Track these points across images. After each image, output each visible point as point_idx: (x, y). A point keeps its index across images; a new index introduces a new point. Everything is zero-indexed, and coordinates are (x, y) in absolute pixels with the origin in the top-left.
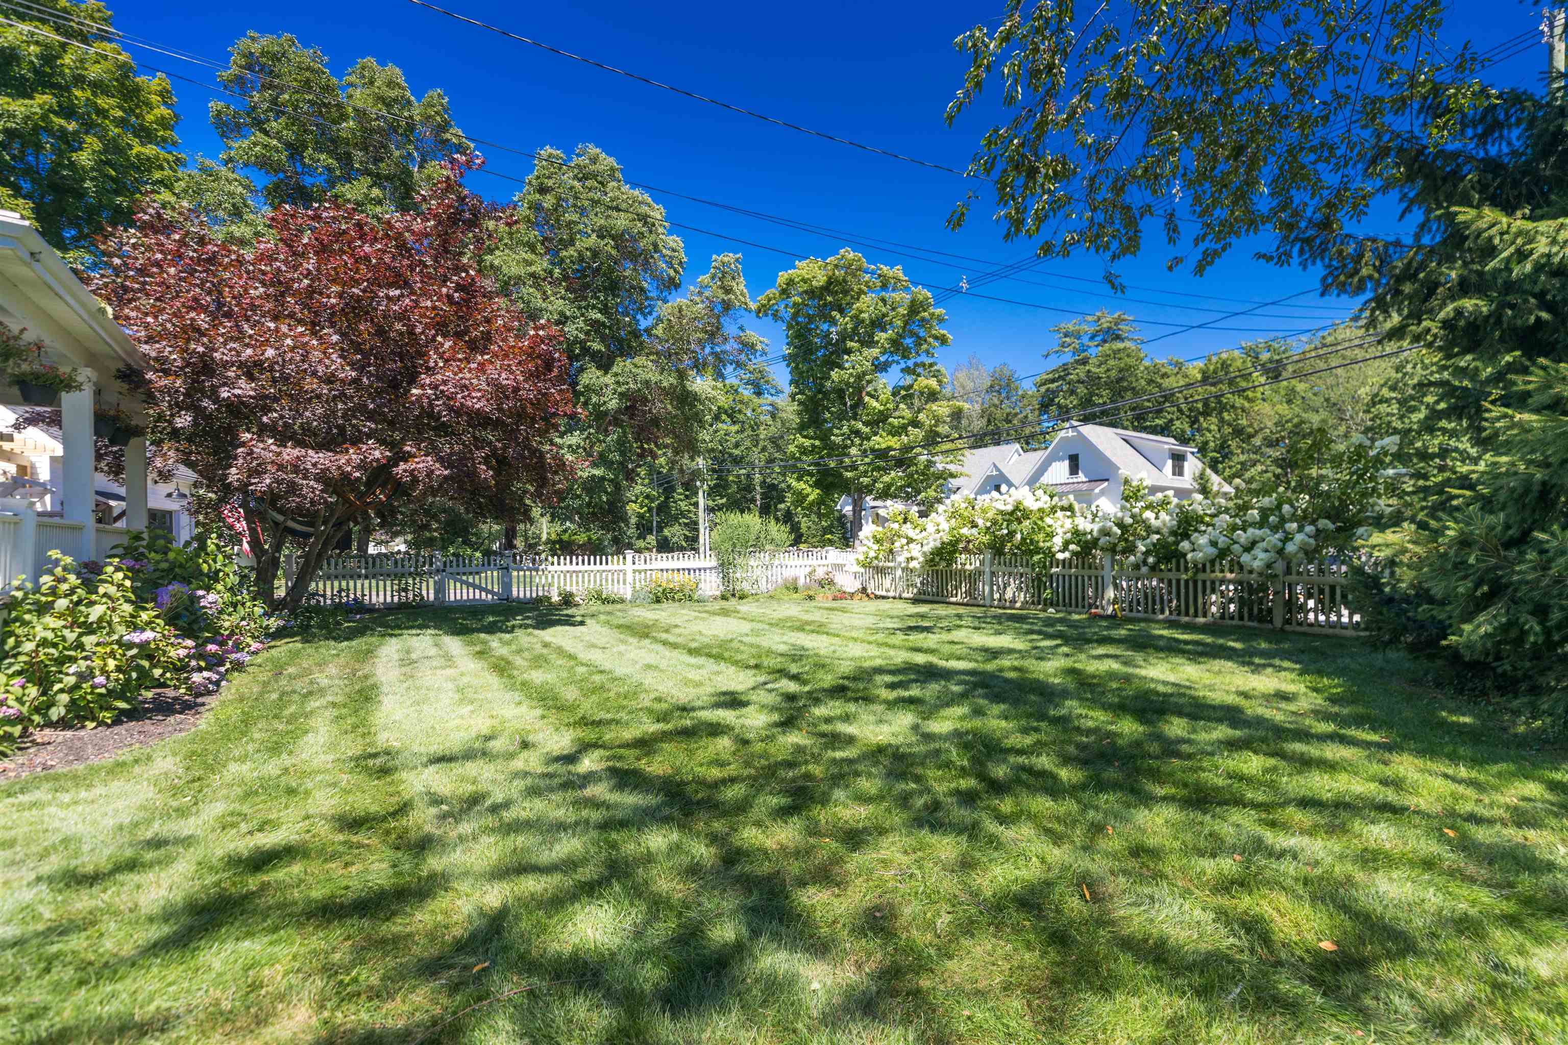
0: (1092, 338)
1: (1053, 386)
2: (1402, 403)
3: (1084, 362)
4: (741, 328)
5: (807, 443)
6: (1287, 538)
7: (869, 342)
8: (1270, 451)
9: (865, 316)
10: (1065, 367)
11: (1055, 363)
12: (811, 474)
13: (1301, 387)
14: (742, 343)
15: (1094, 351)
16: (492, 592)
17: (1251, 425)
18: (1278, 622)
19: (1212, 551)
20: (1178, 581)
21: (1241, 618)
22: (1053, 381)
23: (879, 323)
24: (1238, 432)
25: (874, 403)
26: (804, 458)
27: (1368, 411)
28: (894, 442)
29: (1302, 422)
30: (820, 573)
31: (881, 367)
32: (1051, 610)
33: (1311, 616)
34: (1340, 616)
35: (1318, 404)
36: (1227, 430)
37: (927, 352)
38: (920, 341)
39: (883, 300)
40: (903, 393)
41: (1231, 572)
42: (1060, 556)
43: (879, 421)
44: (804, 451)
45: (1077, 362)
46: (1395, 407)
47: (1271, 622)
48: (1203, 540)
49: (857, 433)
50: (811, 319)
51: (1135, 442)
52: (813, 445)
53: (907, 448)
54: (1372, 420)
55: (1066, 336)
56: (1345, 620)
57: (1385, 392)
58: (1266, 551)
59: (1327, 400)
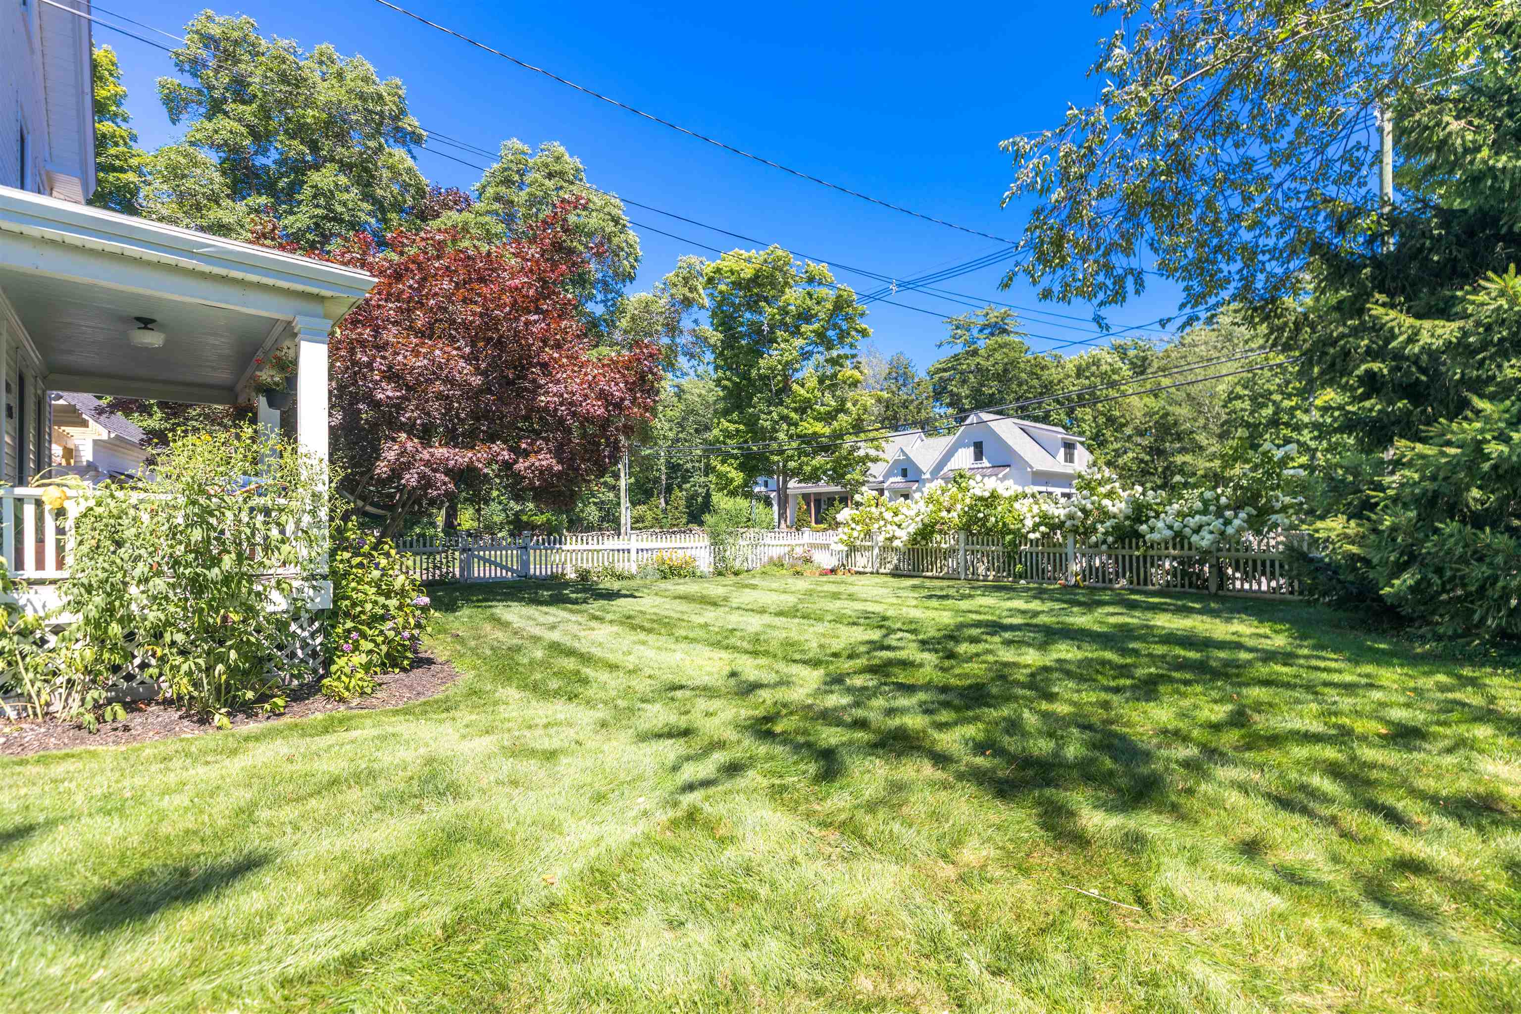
0: (981, 331)
1: (946, 375)
2: (1253, 399)
3: (975, 353)
4: (696, 321)
5: (732, 427)
6: (1227, 522)
7: (796, 332)
8: (1139, 440)
9: (792, 308)
10: (956, 357)
11: (947, 352)
12: (736, 458)
13: (1166, 382)
14: (697, 337)
15: (983, 343)
16: (513, 571)
17: (1123, 416)
18: (1213, 588)
19: (1168, 533)
20: (1131, 557)
21: (1183, 586)
22: (945, 370)
23: (806, 316)
24: (1111, 420)
25: (802, 391)
26: (728, 441)
27: (1225, 406)
28: (819, 428)
29: (1167, 414)
30: (799, 551)
31: (806, 356)
32: (1022, 582)
33: (1238, 584)
34: (1259, 584)
35: (1179, 399)
36: (1101, 420)
37: (852, 346)
38: (843, 335)
39: (810, 295)
40: (828, 382)
41: (1174, 548)
42: (1032, 536)
43: (804, 408)
44: (728, 435)
45: (967, 353)
46: (1248, 402)
47: (1207, 588)
48: (1160, 525)
49: (784, 418)
50: (737, 308)
51: (1032, 431)
52: (738, 431)
53: (838, 435)
54: (1228, 414)
55: (957, 328)
56: (1264, 587)
57: (1239, 390)
58: (1211, 532)
59: (1188, 395)
